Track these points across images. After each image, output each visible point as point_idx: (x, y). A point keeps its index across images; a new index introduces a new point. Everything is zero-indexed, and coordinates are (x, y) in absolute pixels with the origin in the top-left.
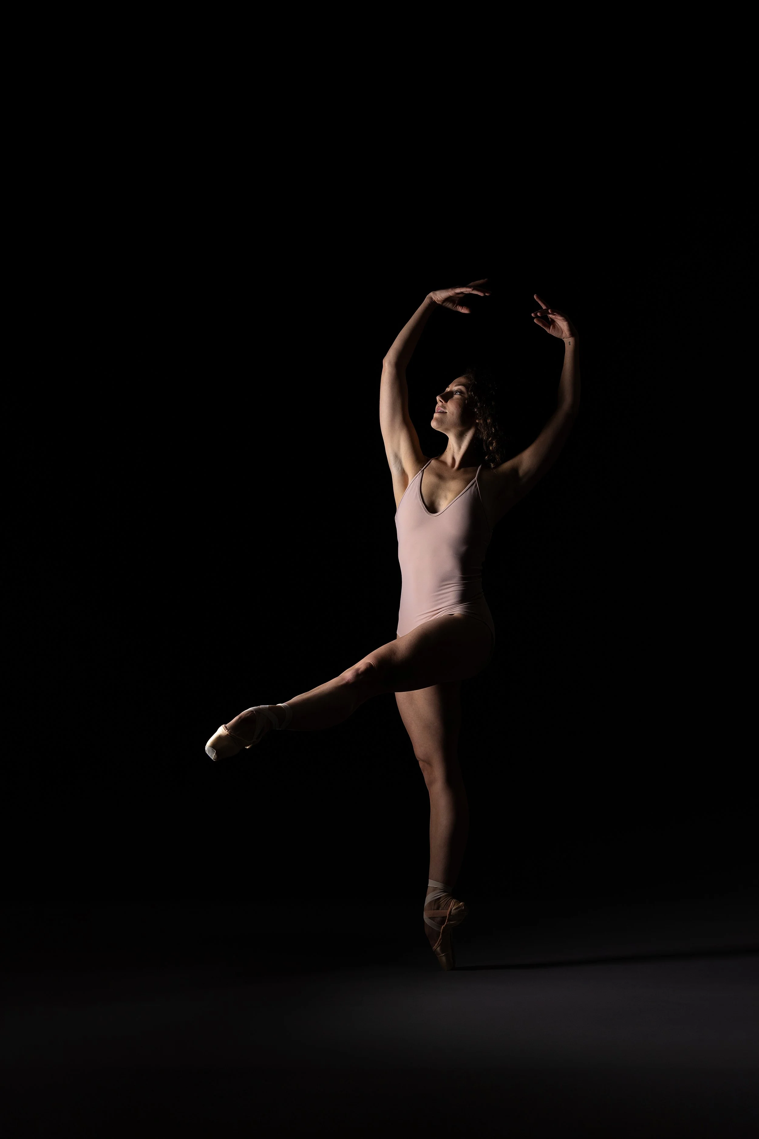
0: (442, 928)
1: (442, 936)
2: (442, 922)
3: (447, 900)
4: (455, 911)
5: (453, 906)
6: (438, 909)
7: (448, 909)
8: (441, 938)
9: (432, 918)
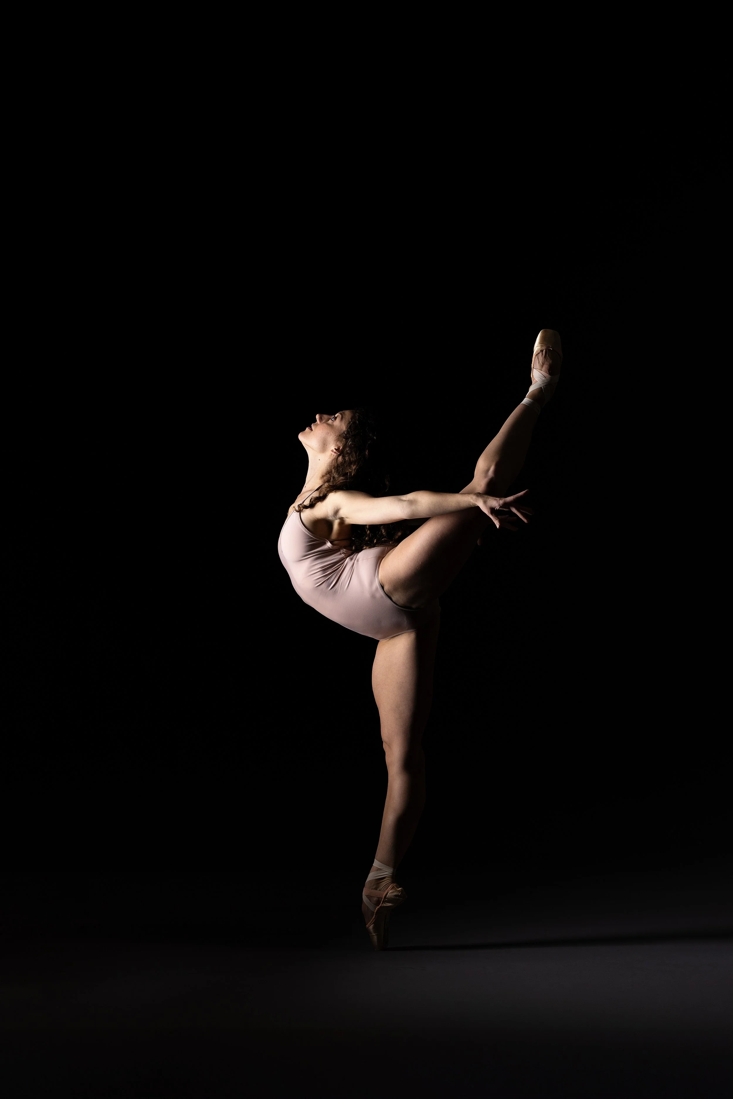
0: (377, 909)
1: (375, 916)
2: (378, 902)
3: (387, 883)
4: (391, 895)
5: (391, 891)
6: (376, 889)
7: (385, 891)
8: (375, 918)
9: (369, 897)
